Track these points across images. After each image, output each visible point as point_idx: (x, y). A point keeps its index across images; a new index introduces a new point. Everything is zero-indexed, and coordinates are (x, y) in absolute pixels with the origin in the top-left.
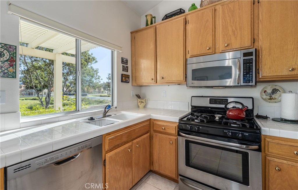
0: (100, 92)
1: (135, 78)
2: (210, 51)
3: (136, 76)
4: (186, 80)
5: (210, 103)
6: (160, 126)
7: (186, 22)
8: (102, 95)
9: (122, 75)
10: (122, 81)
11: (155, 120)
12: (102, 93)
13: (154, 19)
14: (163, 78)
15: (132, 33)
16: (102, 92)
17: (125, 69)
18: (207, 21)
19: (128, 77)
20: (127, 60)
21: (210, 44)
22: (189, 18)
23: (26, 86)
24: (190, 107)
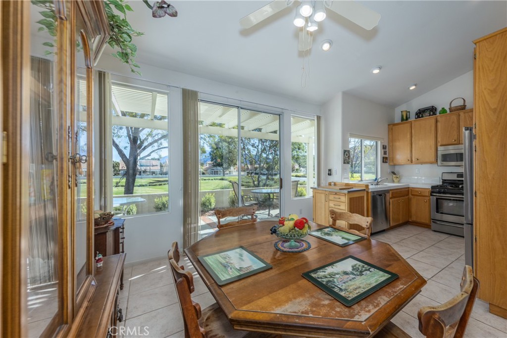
0: (294, 170)
1: (393, 159)
2: (456, 142)
3: (393, 158)
4: (437, 161)
5: (458, 177)
6: (417, 191)
7: (437, 121)
8: (298, 174)
9: (383, 157)
10: (383, 162)
11: (412, 188)
12: (296, 172)
13: (408, 113)
14: (418, 159)
15: (389, 125)
16: (297, 170)
17: (385, 153)
18: (453, 122)
19: (386, 158)
20: (386, 147)
21: (456, 137)
22: (439, 119)
23: (213, 163)
24: (441, 180)
